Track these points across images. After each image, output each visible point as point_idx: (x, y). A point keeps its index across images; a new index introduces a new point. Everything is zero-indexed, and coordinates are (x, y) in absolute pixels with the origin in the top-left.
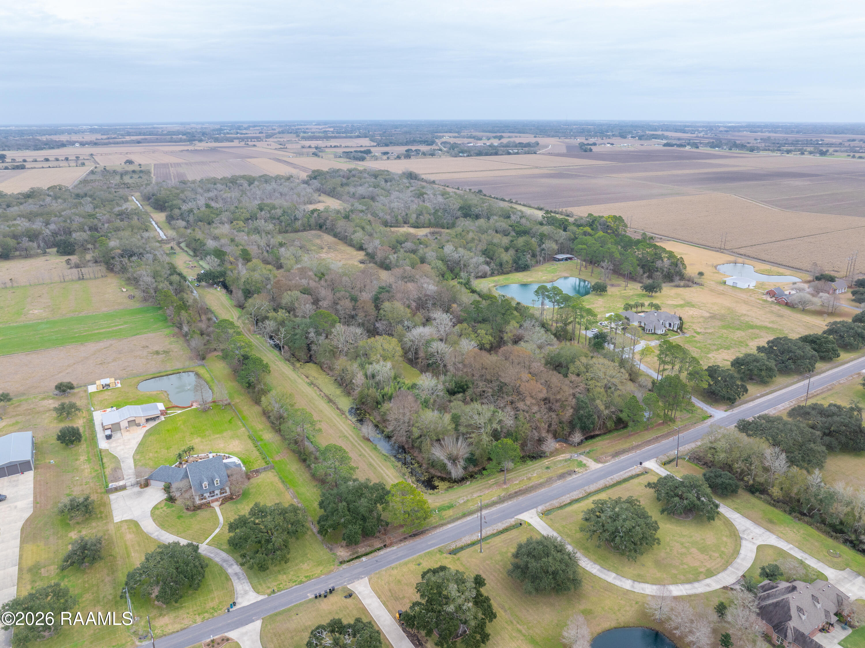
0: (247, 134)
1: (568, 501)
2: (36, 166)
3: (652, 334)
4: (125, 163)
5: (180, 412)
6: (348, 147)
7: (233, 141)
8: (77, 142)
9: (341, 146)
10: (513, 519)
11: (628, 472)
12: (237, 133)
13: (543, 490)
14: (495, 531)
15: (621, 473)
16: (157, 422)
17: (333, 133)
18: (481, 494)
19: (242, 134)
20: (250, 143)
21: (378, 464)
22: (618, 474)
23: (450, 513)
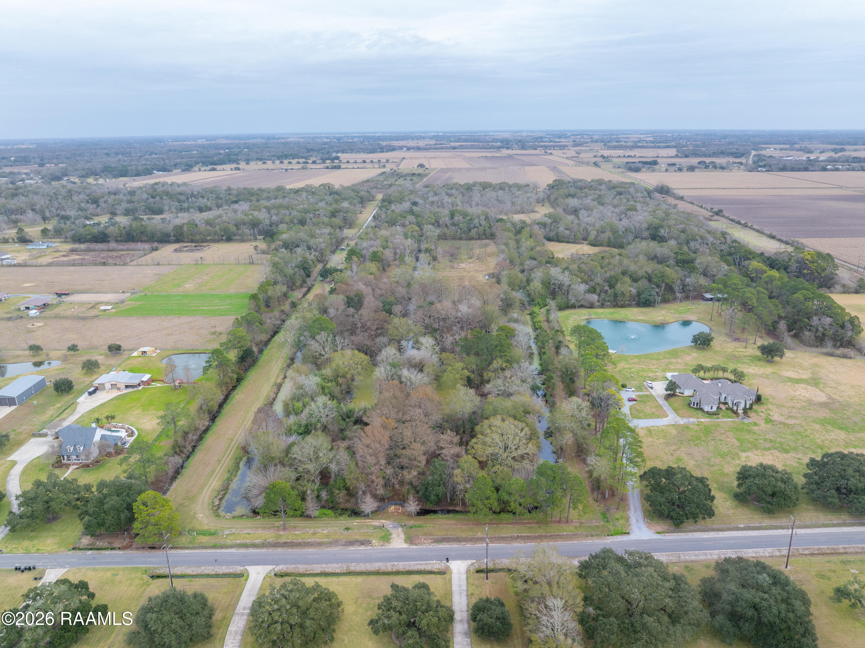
0: (560, 142)
1: (318, 571)
2: (349, 167)
3: (697, 409)
4: (418, 166)
5: (159, 385)
6: (643, 157)
7: (536, 149)
8: (405, 147)
9: (635, 155)
10: (242, 568)
11: (422, 564)
12: (551, 141)
13: (310, 550)
14: (213, 573)
15: (413, 563)
16: (135, 389)
17: (647, 143)
18: (252, 532)
19: (555, 142)
20: (549, 151)
21: (218, 473)
22: (407, 563)
23: (204, 539)
